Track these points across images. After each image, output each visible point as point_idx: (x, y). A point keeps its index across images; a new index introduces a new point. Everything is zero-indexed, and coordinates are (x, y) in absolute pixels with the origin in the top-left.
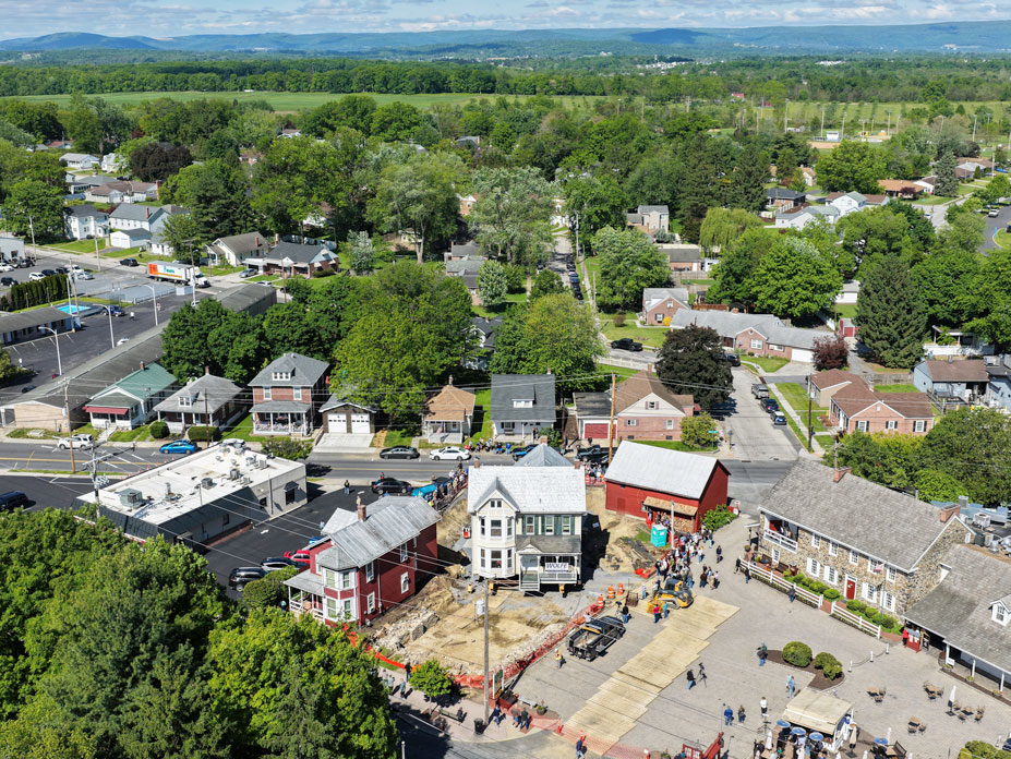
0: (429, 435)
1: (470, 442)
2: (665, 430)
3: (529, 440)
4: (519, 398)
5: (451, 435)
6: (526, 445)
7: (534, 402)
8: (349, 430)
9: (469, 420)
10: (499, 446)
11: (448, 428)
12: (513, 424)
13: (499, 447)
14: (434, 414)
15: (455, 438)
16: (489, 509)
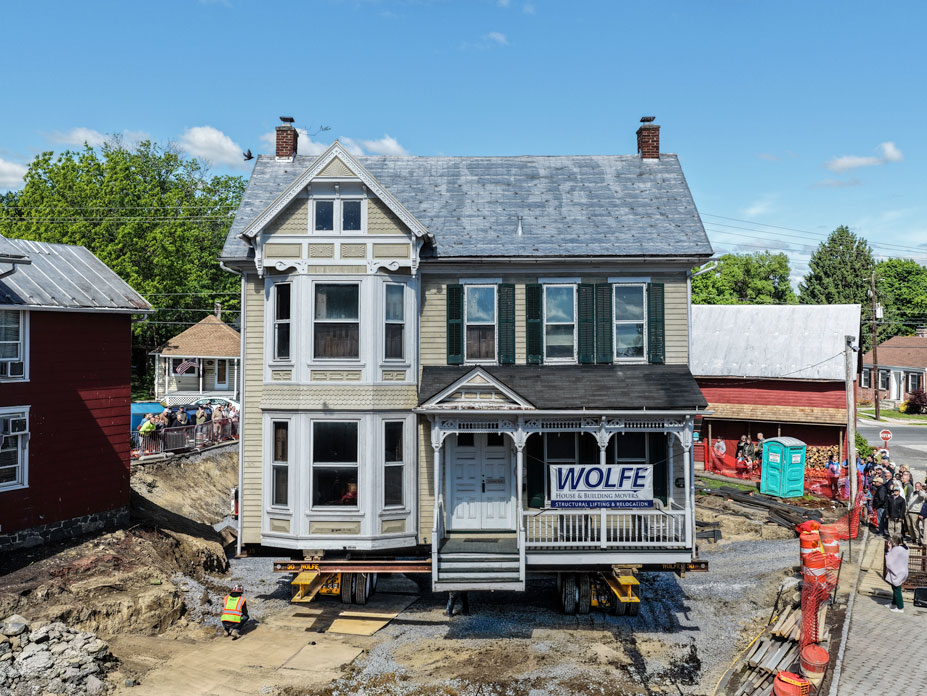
16: (310, 234)
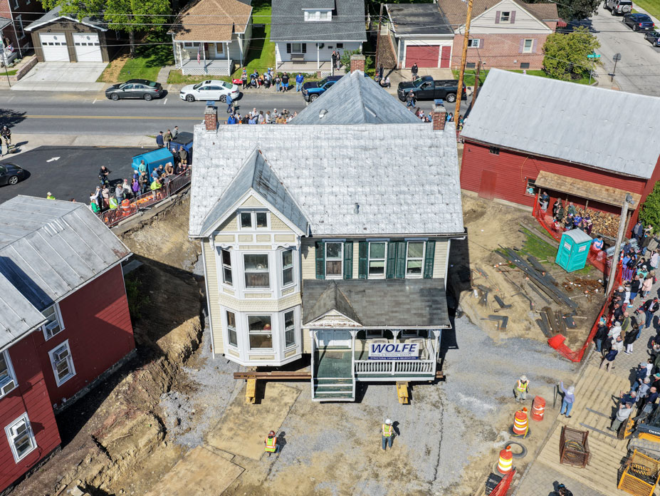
0: (185, 65)
1: (243, 73)
2: (520, 54)
3: (327, 70)
4: (312, 6)
5: (216, 63)
6: (322, 77)
7: (334, 13)
8: (73, 57)
9: (240, 41)
10: (285, 78)
11: (209, 51)
12: (304, 45)
13: (285, 81)
14: (188, 31)
15: (222, 67)
16: (239, 230)
